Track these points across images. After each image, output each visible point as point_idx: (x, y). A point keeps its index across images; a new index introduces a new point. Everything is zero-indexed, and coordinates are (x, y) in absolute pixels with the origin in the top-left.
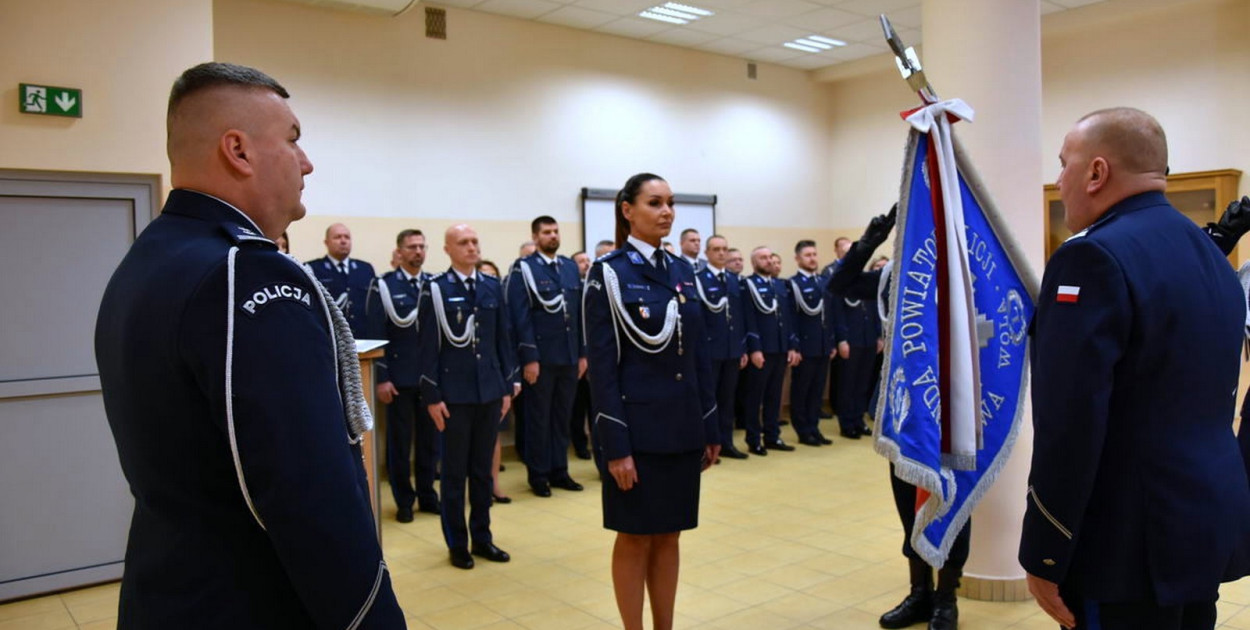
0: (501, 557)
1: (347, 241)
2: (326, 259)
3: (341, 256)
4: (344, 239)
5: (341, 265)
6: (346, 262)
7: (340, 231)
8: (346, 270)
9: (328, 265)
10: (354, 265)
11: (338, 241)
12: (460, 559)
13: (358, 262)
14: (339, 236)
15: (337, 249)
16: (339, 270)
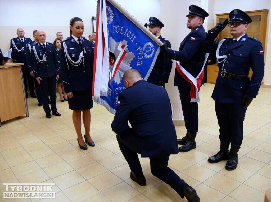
0: (59, 115)
1: (23, 33)
2: (18, 38)
3: (22, 37)
4: (21, 32)
5: (22, 40)
6: (23, 39)
7: (20, 30)
8: (24, 41)
9: (18, 40)
10: (26, 39)
11: (20, 33)
12: (48, 116)
13: (27, 38)
14: (20, 32)
15: (20, 35)
16: (22, 41)
